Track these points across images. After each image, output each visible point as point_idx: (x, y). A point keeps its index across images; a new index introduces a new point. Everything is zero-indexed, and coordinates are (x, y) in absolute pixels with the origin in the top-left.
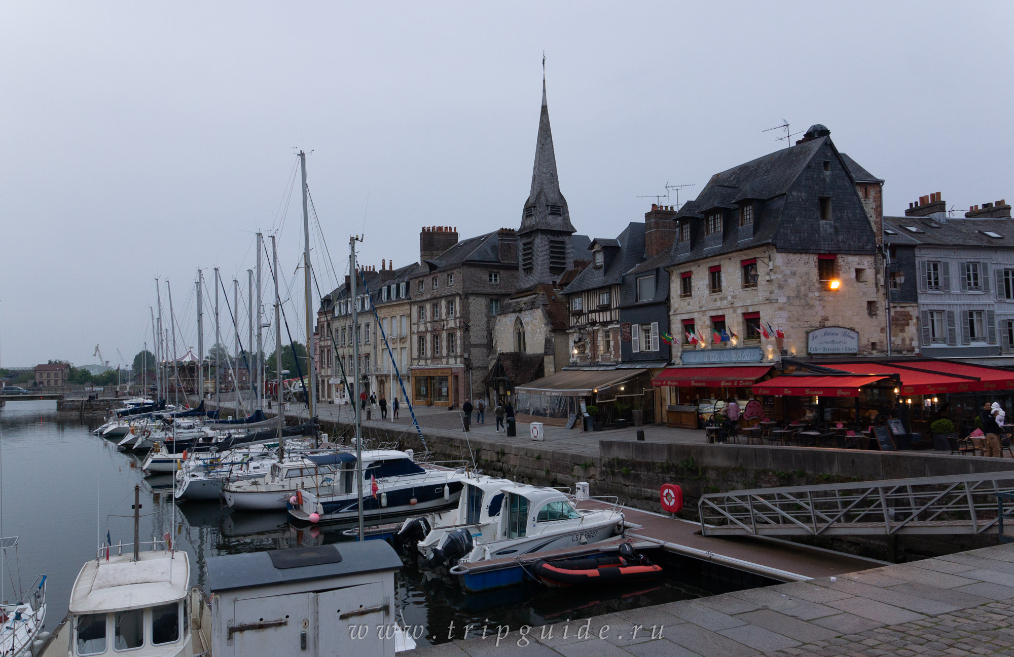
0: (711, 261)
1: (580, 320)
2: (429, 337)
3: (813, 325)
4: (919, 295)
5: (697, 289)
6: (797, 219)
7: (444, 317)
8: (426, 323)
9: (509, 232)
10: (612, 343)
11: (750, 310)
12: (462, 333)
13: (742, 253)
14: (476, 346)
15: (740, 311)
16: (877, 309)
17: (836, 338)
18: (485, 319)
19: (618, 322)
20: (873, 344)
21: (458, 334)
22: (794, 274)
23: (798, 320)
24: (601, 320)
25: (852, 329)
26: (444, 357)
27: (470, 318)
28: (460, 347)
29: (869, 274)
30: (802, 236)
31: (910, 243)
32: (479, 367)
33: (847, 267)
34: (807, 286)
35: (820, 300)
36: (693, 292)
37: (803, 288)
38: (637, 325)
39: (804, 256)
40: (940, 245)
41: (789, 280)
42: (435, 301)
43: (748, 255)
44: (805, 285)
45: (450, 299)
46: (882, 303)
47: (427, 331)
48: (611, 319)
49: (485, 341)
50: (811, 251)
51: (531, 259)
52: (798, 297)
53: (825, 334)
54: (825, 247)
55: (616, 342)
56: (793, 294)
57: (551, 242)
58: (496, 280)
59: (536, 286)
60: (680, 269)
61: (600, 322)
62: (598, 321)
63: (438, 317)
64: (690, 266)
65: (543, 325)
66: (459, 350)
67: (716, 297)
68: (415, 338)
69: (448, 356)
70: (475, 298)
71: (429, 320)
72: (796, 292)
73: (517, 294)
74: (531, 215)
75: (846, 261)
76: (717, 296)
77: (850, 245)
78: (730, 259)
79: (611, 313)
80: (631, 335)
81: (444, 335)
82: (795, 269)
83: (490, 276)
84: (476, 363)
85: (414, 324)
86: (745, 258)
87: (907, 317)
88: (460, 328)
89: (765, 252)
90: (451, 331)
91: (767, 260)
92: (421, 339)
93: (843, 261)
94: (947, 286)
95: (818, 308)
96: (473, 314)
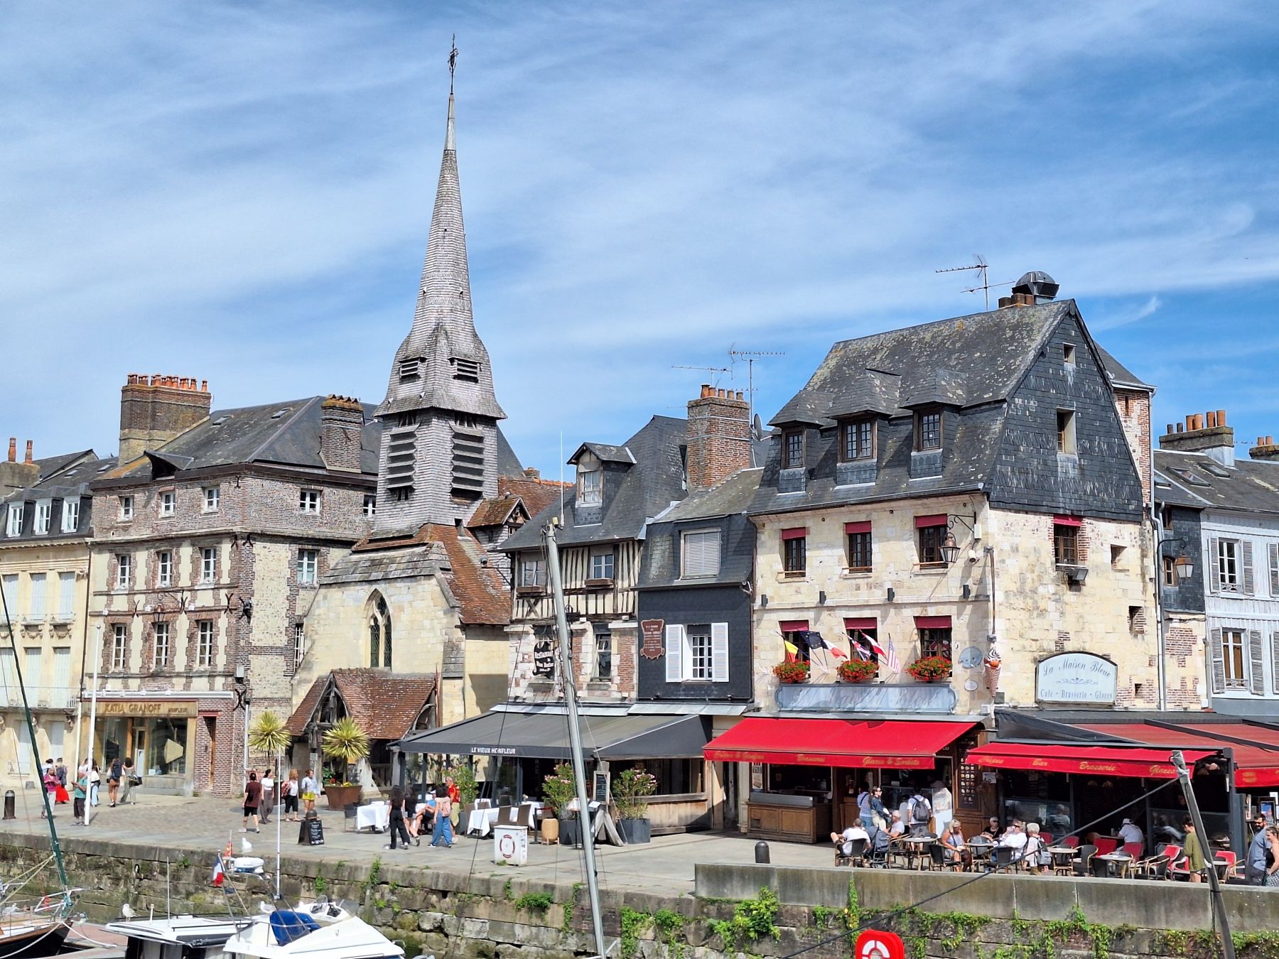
0: (851, 512)
1: (538, 608)
2: (137, 626)
3: (1045, 646)
4: (1206, 598)
5: (816, 563)
6: (1022, 449)
7: (185, 582)
8: (132, 593)
9: (346, 405)
10: (615, 661)
11: (932, 612)
12: (234, 620)
13: (920, 502)
14: (262, 651)
15: (910, 613)
16: (1143, 622)
17: (1083, 674)
18: (286, 591)
19: (631, 617)
20: (1138, 686)
21: (223, 622)
22: (1015, 550)
23: (1021, 636)
24: (592, 611)
25: (1105, 658)
26: (179, 675)
27: (255, 587)
28: (227, 653)
29: (1130, 557)
30: (1030, 479)
31: (1194, 505)
32: (265, 699)
33: (1098, 543)
34: (1036, 573)
35: (1056, 601)
36: (808, 570)
37: (1029, 575)
38: (681, 626)
39: (1031, 517)
40: (1234, 509)
41: (1007, 562)
42: (164, 546)
43: (934, 507)
44: (1033, 572)
45: (206, 543)
46: (1151, 613)
47: (133, 613)
48: (615, 609)
49: (282, 641)
50: (1044, 509)
51: (410, 468)
52: (1021, 592)
53: (1066, 665)
54: (1065, 502)
55: (626, 659)
56: (1014, 587)
57: (457, 436)
58: (312, 506)
59: (422, 528)
60: (779, 521)
61: (587, 615)
62: (583, 612)
63: (168, 582)
64: (803, 517)
65: (441, 614)
66: (221, 661)
67: (858, 581)
68: (98, 629)
69: (189, 675)
70: (268, 545)
71: (140, 585)
72: (1019, 584)
73: (371, 541)
74: (414, 377)
75: (1096, 530)
76: (861, 580)
77: (1103, 501)
78: (892, 512)
79: (615, 597)
80: (664, 646)
81: (183, 624)
82: (1017, 540)
83: (303, 497)
84: (258, 690)
85: (97, 594)
86: (923, 512)
87: (1189, 637)
88: (229, 610)
89: (965, 505)
90: (204, 616)
91: (968, 521)
92: (118, 628)
93: (1093, 531)
94: (1249, 586)
95: (1053, 615)
96: (261, 580)
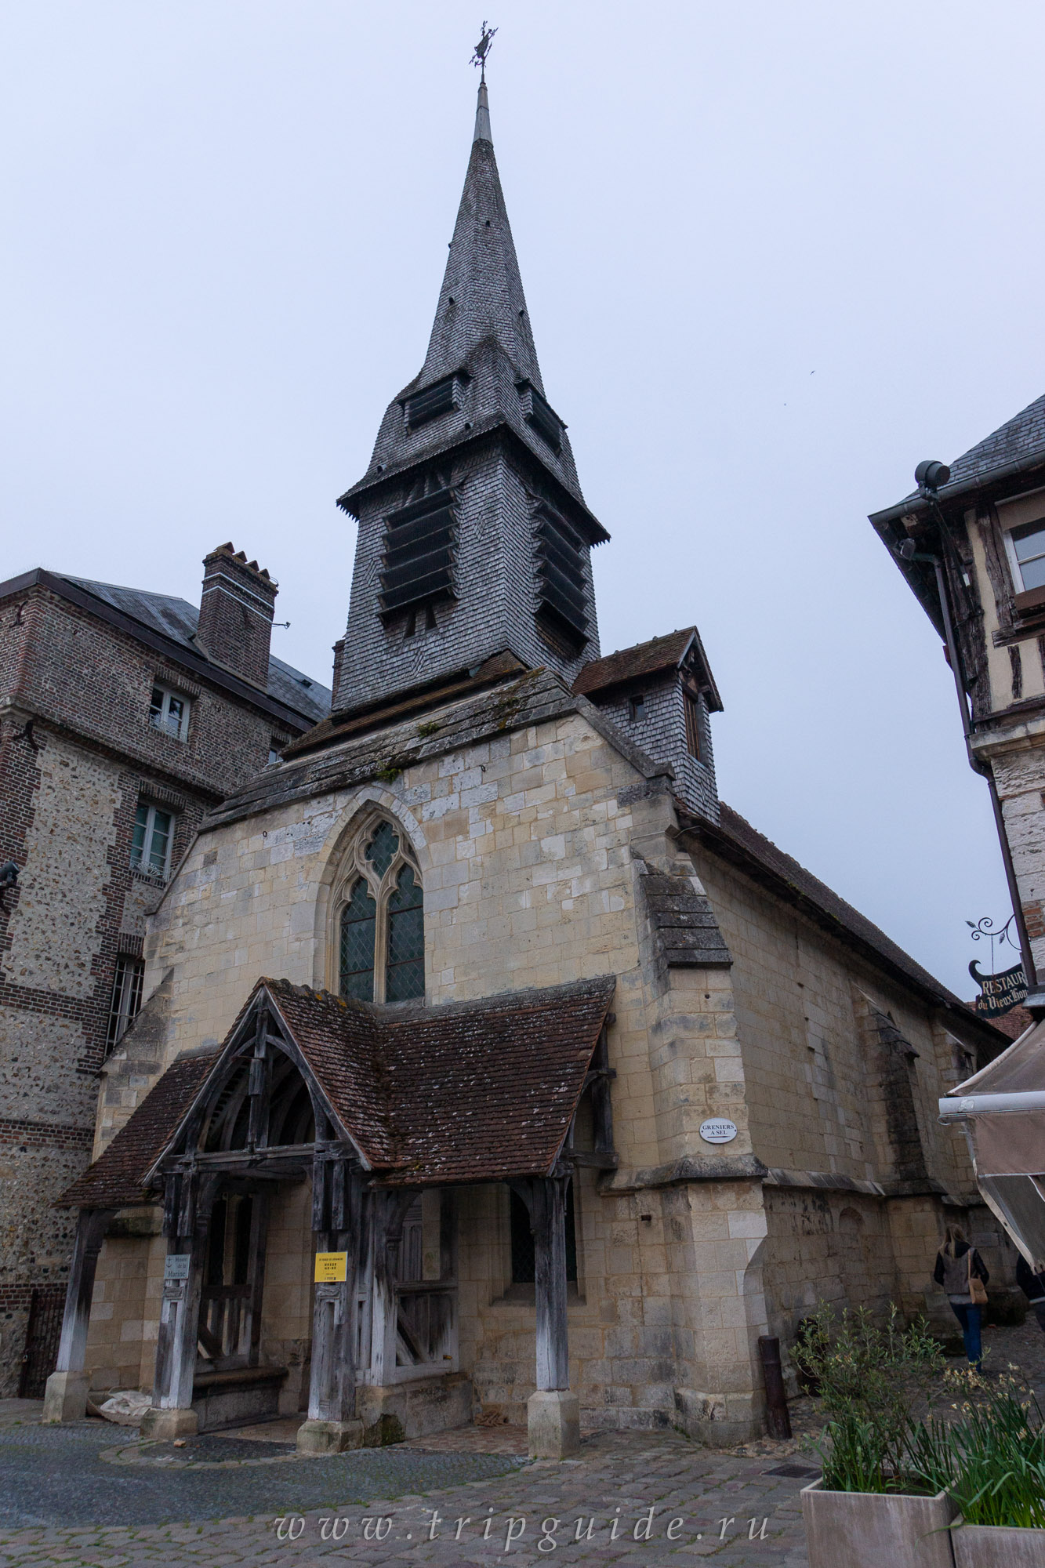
9: (251, 570)
14: (28, 999)
49: (82, 985)
58: (176, 724)
59: (490, 661)
70: (72, 758)
73: (339, 721)
74: (442, 414)
83: (155, 695)
96: (45, 832)
